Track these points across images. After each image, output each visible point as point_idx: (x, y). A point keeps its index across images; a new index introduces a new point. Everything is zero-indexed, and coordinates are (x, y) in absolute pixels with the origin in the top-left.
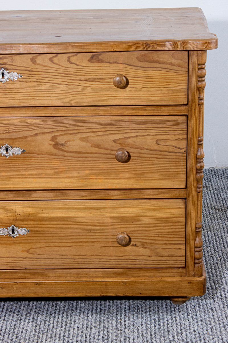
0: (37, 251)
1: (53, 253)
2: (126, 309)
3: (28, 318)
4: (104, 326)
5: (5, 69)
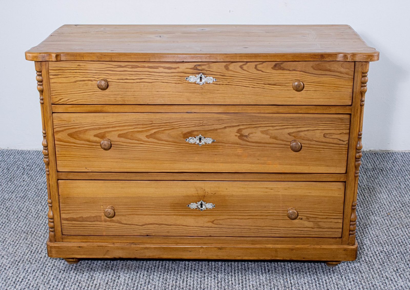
0: (221, 222)
1: (233, 224)
2: (289, 270)
3: (210, 276)
4: (274, 284)
5: (203, 74)
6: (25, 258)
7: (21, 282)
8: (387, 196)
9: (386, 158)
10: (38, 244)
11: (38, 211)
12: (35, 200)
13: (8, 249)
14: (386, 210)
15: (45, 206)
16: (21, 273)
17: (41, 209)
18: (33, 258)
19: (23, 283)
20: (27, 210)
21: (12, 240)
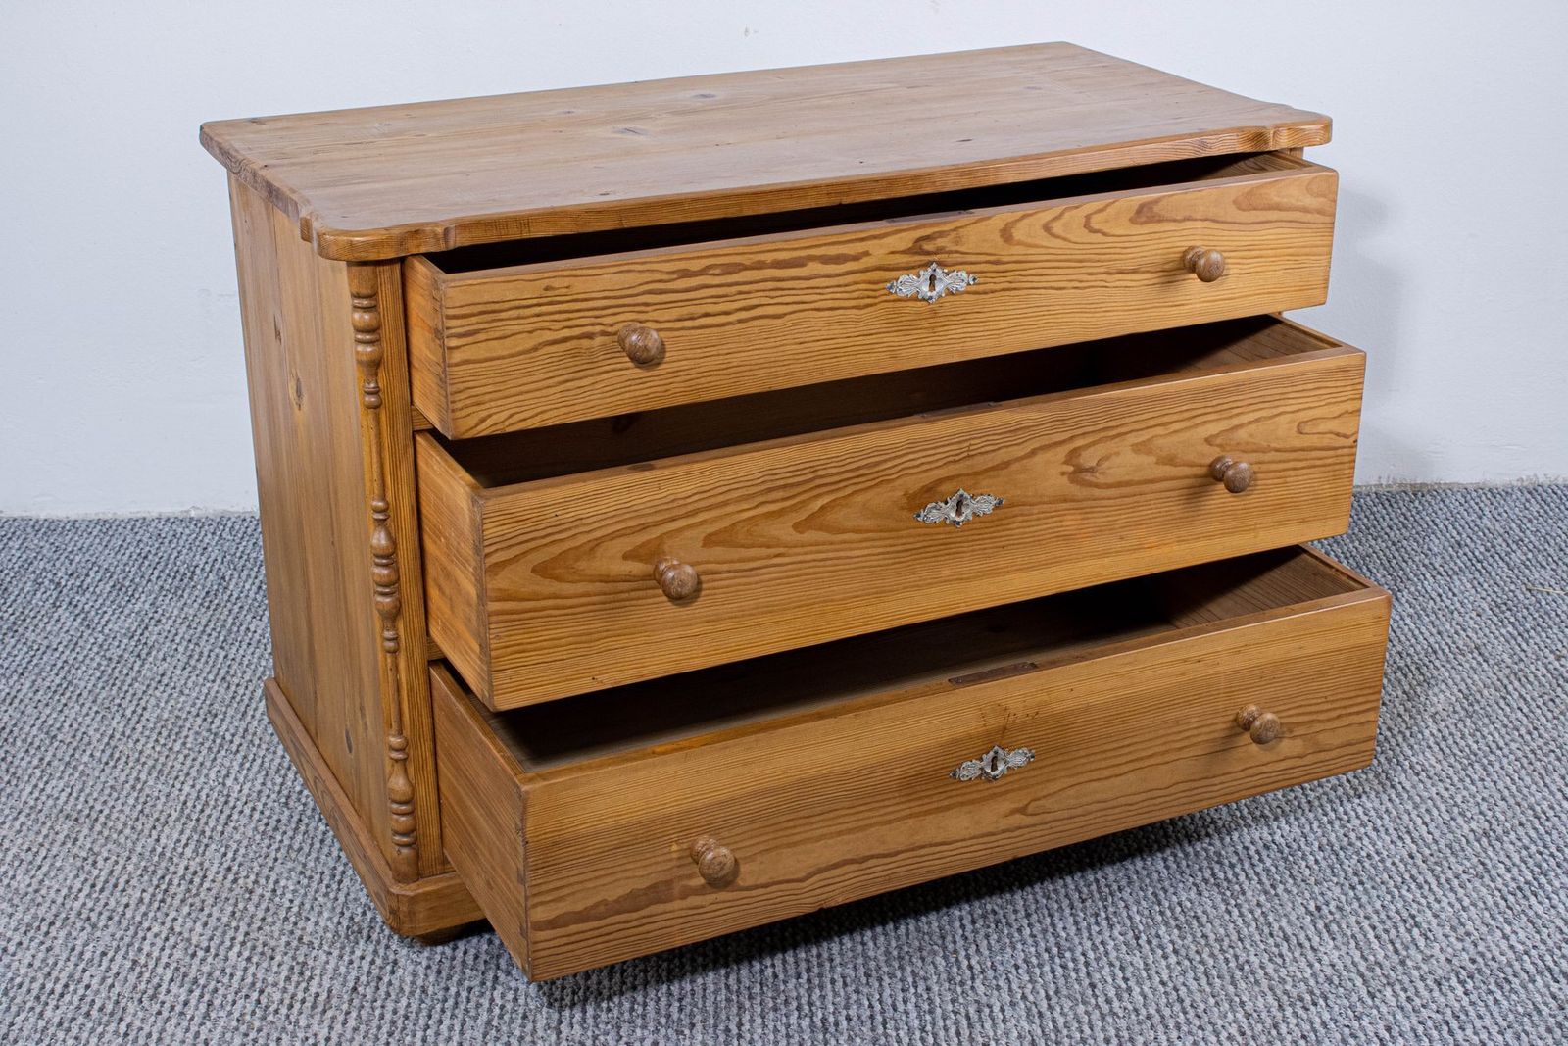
6: (71, 909)
7: (62, 995)
10: (114, 858)
11: (111, 737)
12: (101, 697)
13: (13, 877)
15: (136, 718)
16: (60, 963)
17: (121, 730)
18: (98, 909)
19: (67, 998)
20: (74, 737)
21: (25, 847)
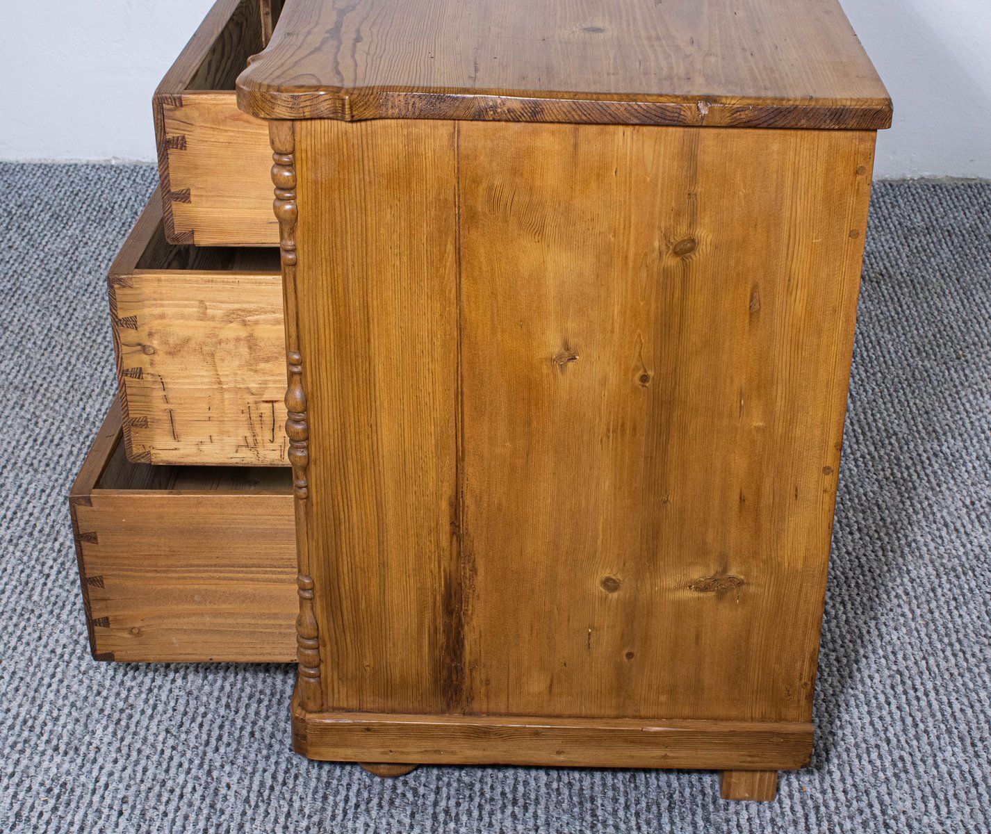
6: (19, 456)
7: (12, 520)
8: (959, 304)
9: (964, 199)
10: (51, 420)
11: (49, 330)
12: (42, 299)
14: (956, 341)
15: (68, 316)
16: (11, 497)
17: (57, 325)
18: (39, 458)
19: (16, 522)
20: (21, 328)
